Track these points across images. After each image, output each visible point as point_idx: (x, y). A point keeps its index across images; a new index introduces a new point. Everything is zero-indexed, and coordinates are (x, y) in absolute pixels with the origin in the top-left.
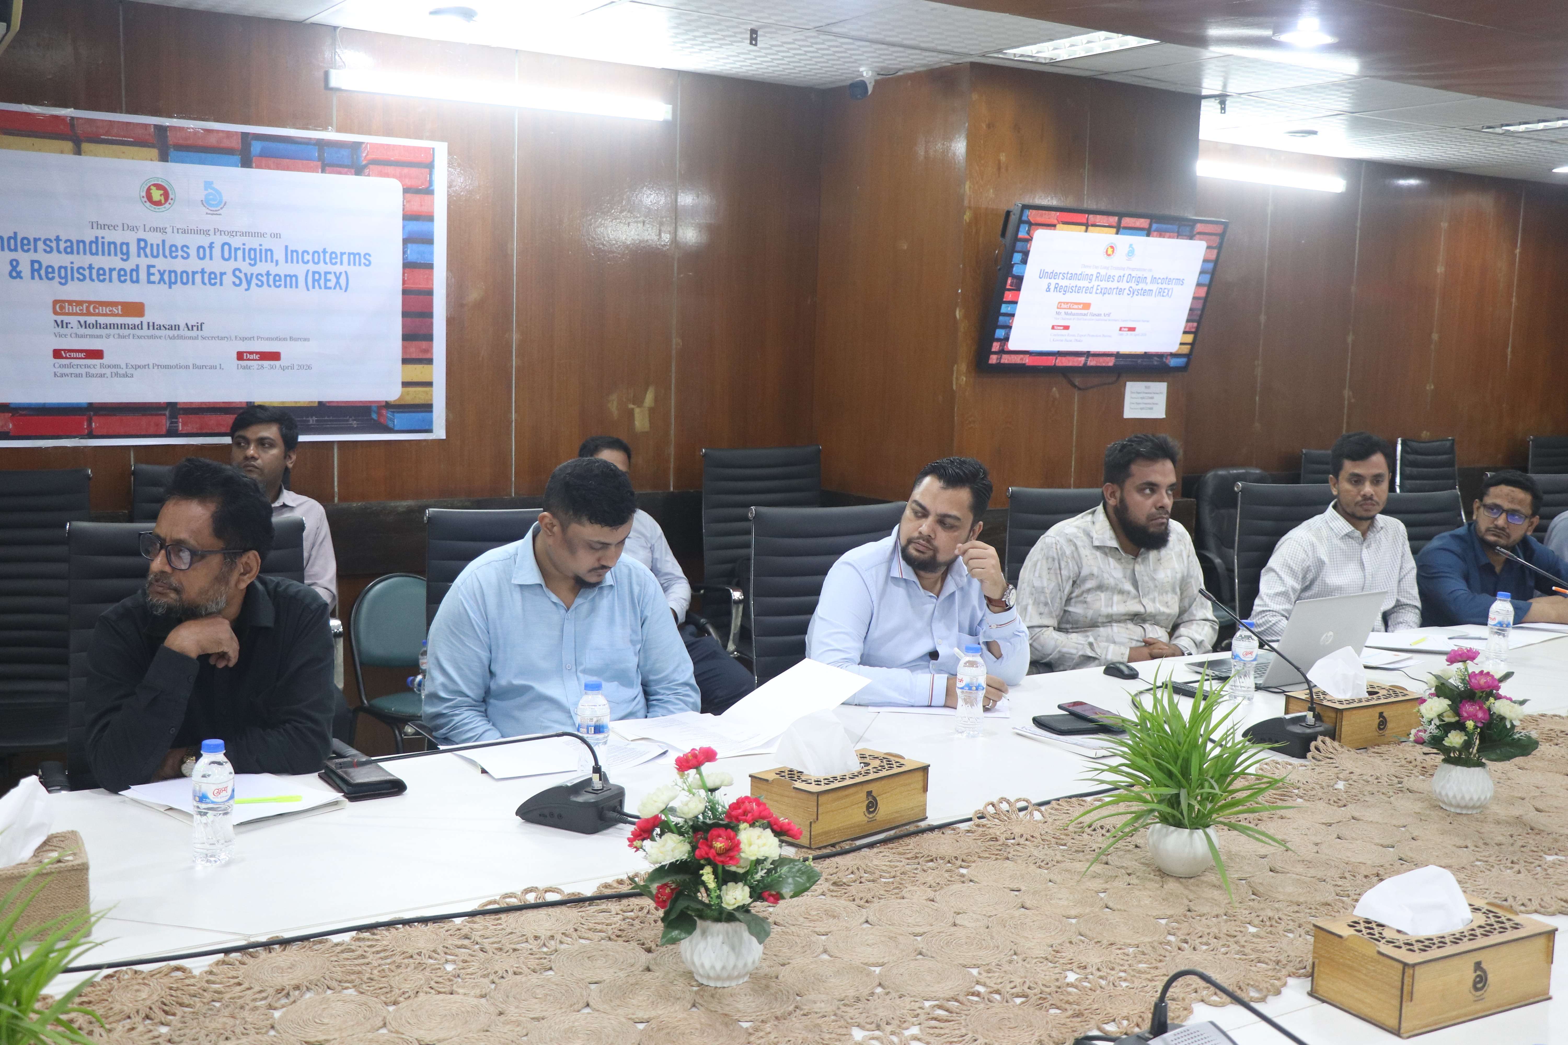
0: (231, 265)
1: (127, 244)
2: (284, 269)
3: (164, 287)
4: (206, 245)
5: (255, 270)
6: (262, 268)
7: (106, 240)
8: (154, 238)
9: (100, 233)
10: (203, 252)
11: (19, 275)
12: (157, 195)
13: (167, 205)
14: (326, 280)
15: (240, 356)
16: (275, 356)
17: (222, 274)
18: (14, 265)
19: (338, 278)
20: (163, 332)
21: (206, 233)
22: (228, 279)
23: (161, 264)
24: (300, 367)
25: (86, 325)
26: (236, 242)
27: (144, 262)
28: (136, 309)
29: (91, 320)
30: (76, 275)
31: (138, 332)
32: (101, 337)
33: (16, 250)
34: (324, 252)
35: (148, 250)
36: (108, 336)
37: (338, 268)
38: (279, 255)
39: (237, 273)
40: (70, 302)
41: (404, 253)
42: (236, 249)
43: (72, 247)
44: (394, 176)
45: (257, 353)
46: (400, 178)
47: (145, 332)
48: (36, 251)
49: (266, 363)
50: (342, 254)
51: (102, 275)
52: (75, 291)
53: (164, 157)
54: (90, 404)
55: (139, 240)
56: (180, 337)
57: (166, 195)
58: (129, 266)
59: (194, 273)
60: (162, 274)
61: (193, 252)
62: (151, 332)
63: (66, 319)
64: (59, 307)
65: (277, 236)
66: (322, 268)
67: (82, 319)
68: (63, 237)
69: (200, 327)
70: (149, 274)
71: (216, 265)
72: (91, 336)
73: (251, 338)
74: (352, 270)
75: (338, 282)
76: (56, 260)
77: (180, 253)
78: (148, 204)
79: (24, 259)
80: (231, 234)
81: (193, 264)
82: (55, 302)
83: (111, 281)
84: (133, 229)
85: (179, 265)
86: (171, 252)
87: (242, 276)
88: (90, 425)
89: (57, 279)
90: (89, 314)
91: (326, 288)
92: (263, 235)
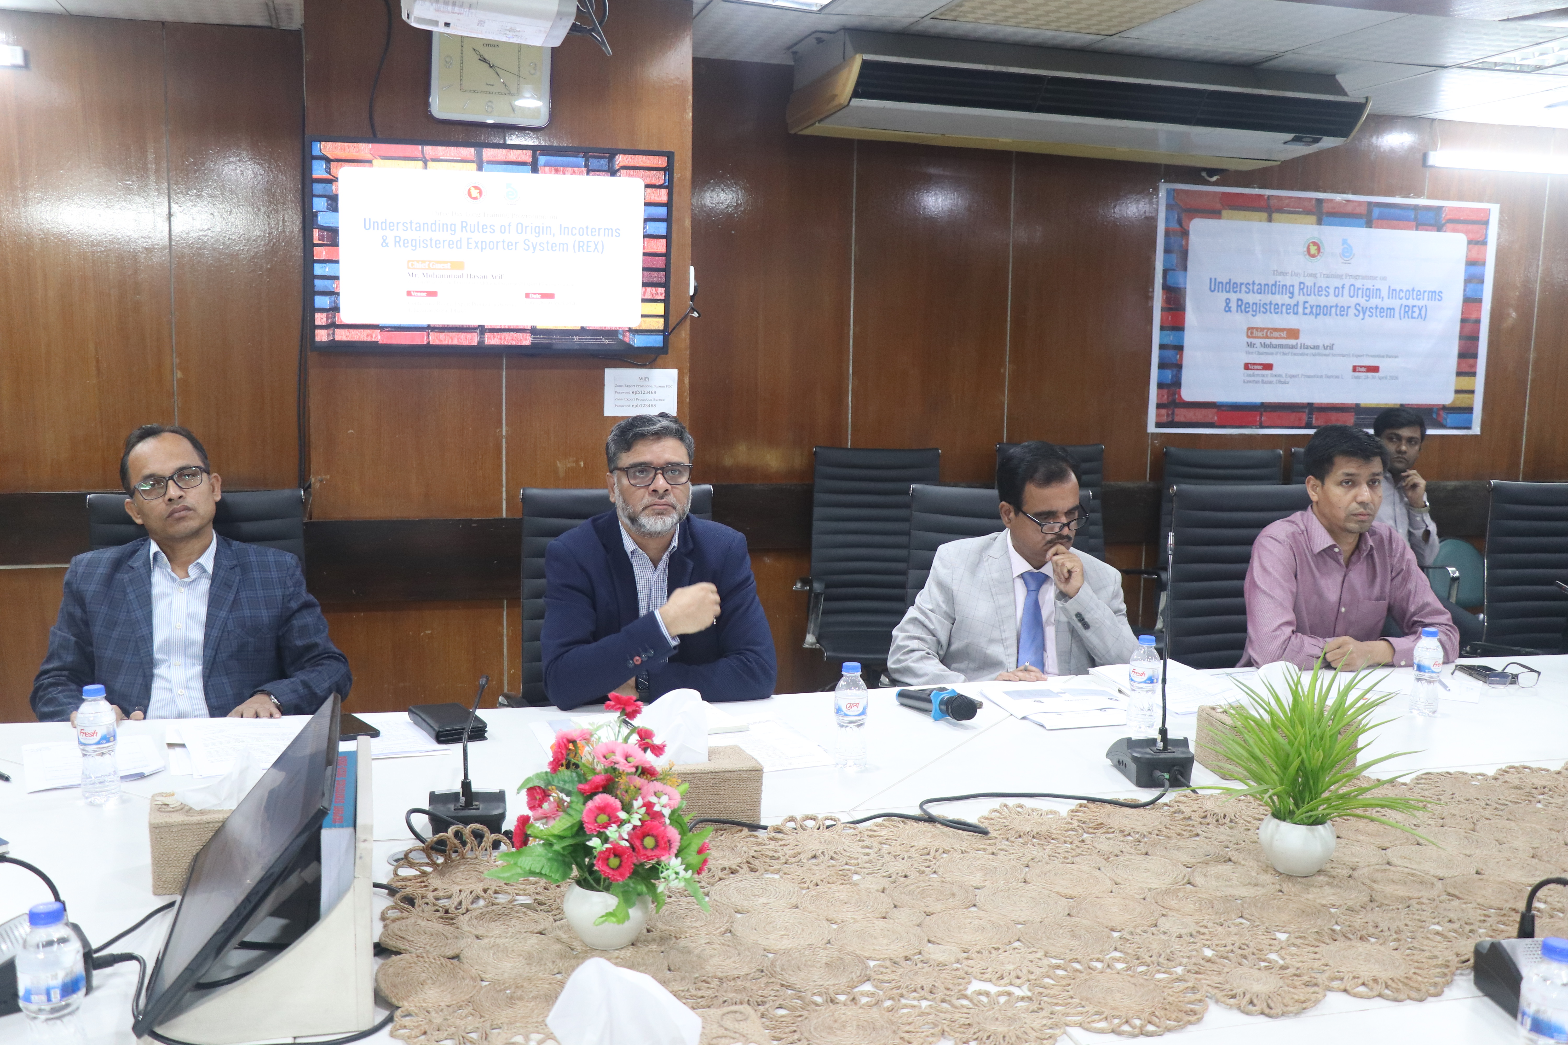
0: (1354, 300)
1: (1293, 286)
2: (1387, 303)
3: (1312, 317)
4: (1340, 287)
5: (1369, 305)
6: (1374, 302)
7: (1281, 284)
8: (1309, 282)
9: (1279, 278)
10: (1338, 291)
11: (1230, 311)
12: (1313, 250)
13: (1318, 257)
14: (1413, 312)
15: (1355, 369)
16: (1375, 369)
17: (1349, 307)
18: (1228, 301)
19: (1420, 310)
20: (1309, 351)
21: (1340, 277)
22: (1352, 311)
23: (1312, 300)
24: (1392, 378)
25: (1265, 346)
26: (1358, 284)
27: (1302, 299)
28: (1293, 334)
29: (1268, 341)
30: (1262, 309)
31: (1294, 351)
32: (1272, 354)
33: (1229, 292)
34: (1413, 290)
35: (1305, 290)
36: (1277, 354)
37: (1421, 303)
38: (1384, 293)
39: (1358, 307)
40: (1257, 329)
41: (1465, 290)
42: (1359, 289)
43: (1261, 289)
44: (1462, 232)
45: (1365, 367)
46: (1466, 233)
47: (1298, 351)
48: (1240, 292)
49: (1370, 374)
50: (1425, 292)
51: (1277, 308)
52: (1260, 321)
53: (1320, 222)
54: (1262, 404)
55: (1301, 283)
56: (1320, 355)
57: (1319, 250)
58: (1292, 302)
59: (1331, 307)
60: (1312, 308)
61: (1331, 291)
62: (1303, 351)
63: (1254, 341)
64: (1251, 332)
65: (1384, 279)
66: (1411, 302)
67: (1262, 341)
68: (1257, 282)
69: (1331, 347)
70: (1305, 308)
71: (1345, 300)
72: (1267, 354)
73: (1362, 356)
74: (1431, 304)
75: (1420, 314)
76: (1250, 298)
77: (1324, 292)
78: (1308, 256)
79: (1233, 297)
80: (1356, 277)
81: (1332, 300)
82: (1249, 329)
83: (1282, 313)
84: (1297, 275)
85: (1322, 301)
86: (1319, 291)
87: (1360, 309)
88: (1260, 419)
89: (1251, 312)
90: (1267, 337)
91: (1413, 318)
92: (1375, 278)
